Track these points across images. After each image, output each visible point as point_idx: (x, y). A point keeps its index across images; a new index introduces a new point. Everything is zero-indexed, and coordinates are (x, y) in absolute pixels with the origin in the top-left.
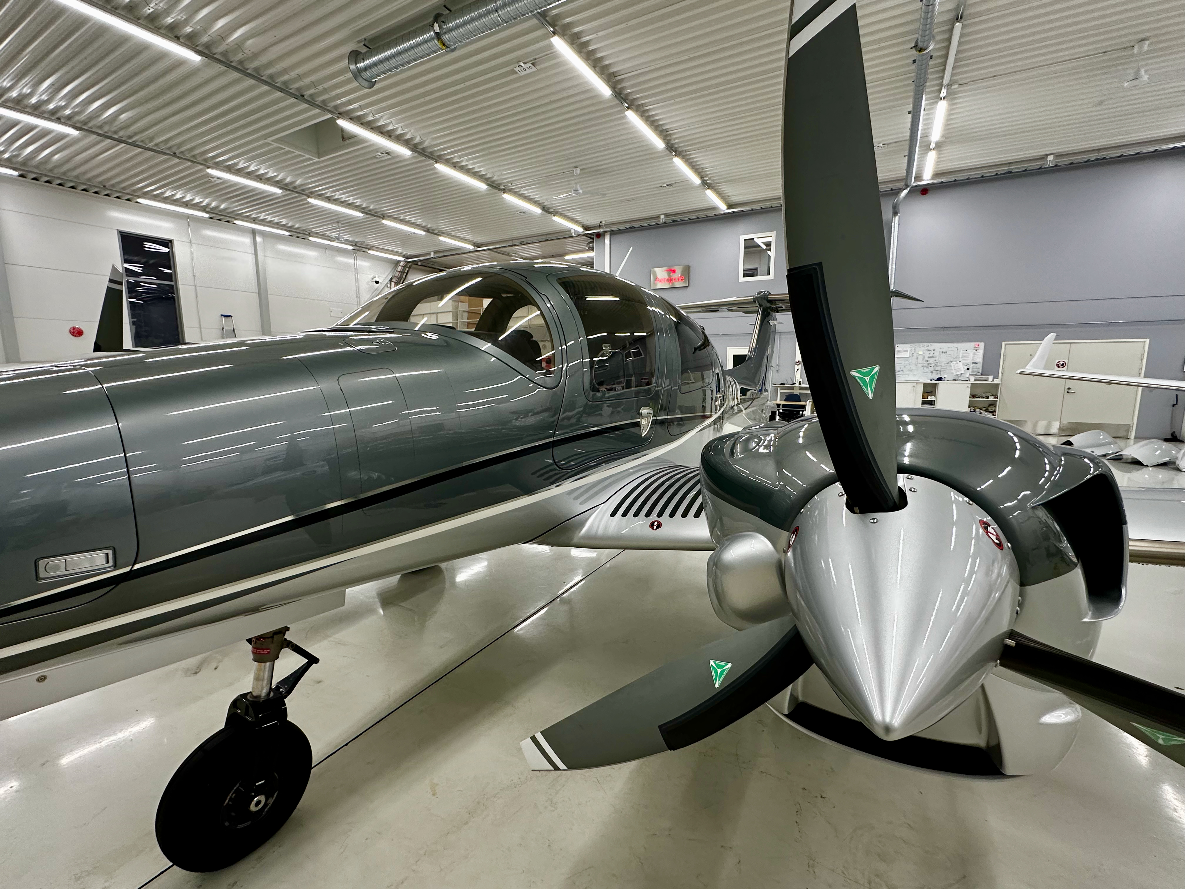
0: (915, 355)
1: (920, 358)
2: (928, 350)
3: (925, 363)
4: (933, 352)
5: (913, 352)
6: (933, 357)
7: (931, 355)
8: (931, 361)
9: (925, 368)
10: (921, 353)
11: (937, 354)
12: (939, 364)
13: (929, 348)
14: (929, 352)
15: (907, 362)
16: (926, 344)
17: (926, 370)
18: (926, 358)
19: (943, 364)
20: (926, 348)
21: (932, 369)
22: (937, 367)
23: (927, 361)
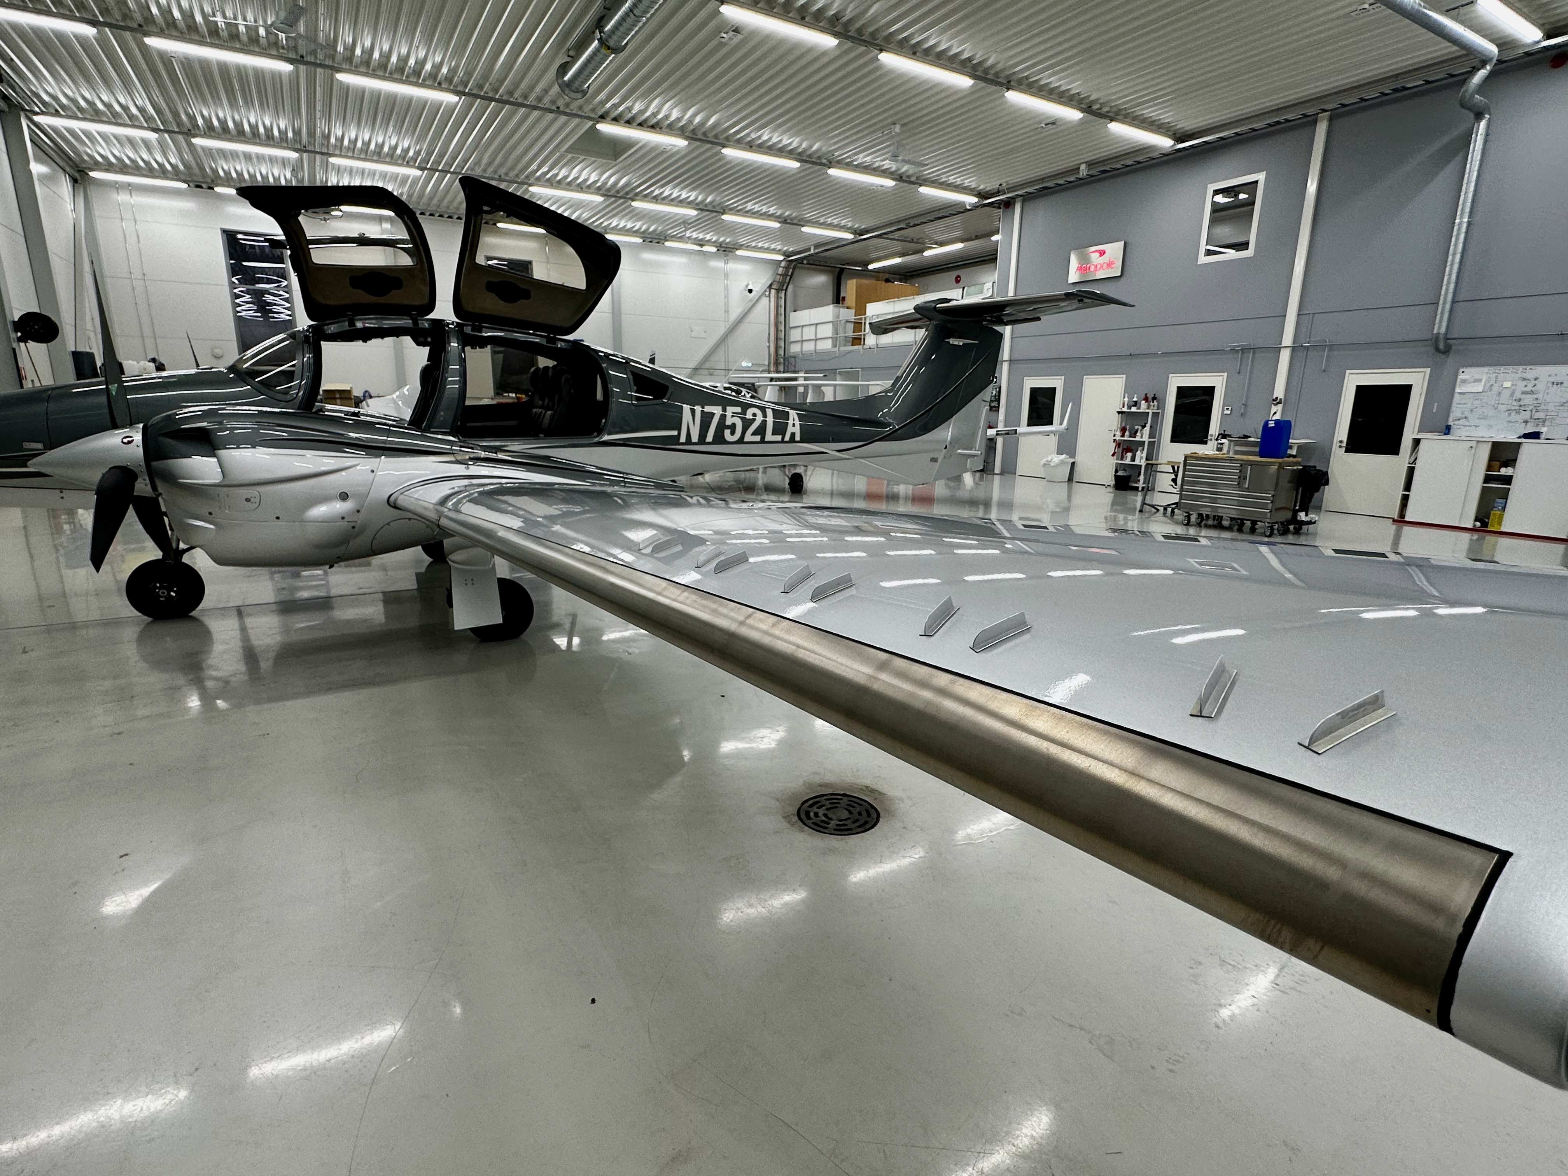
0: (1496, 389)
1: (1506, 394)
2: (1524, 379)
3: (1515, 403)
4: (1533, 382)
5: (1493, 382)
6: (1532, 392)
7: (1528, 389)
8: (1528, 399)
9: (1513, 413)
10: (1507, 384)
11: (1541, 386)
12: (1543, 407)
13: (1525, 376)
14: (1525, 383)
15: (1477, 402)
16: (1521, 368)
17: (1514, 417)
18: (1518, 395)
19: (1551, 407)
20: (1520, 375)
21: (1526, 415)
22: (1537, 411)
23: (1520, 400)
